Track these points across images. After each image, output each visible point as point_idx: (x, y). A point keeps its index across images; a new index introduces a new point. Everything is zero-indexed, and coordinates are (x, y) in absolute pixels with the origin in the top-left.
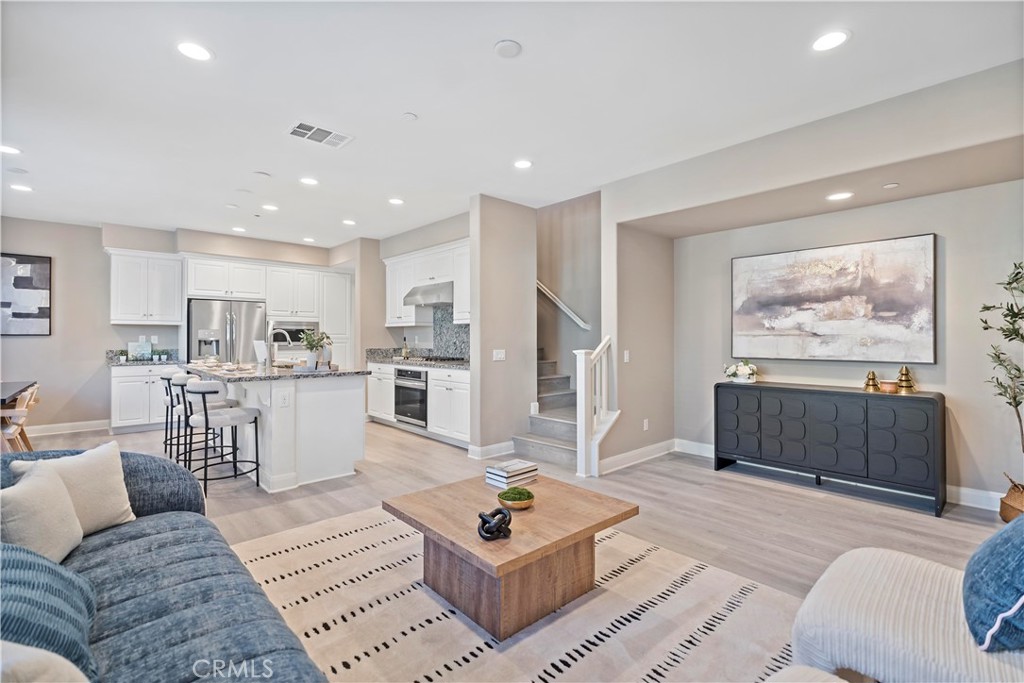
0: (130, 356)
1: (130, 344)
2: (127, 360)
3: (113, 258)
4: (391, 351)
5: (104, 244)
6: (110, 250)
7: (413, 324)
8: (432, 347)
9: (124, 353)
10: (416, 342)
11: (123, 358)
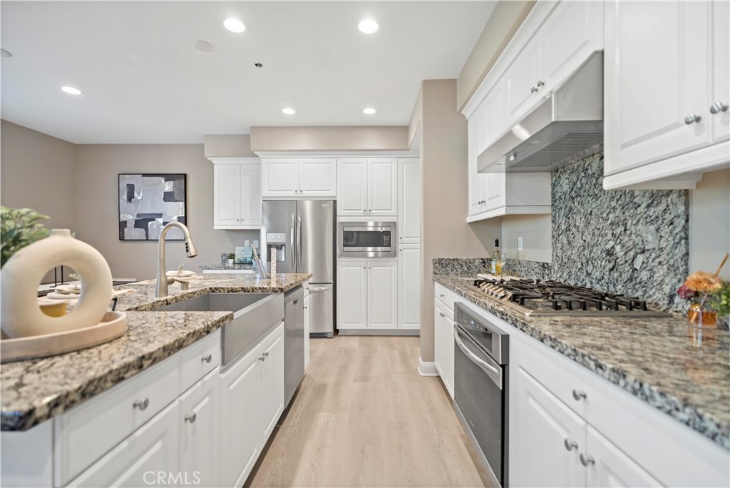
0: (236, 259)
1: (237, 248)
2: (234, 263)
3: (216, 167)
4: (477, 262)
5: (206, 155)
6: (214, 160)
7: (502, 212)
8: (548, 260)
9: (232, 256)
10: (520, 249)
11: (231, 261)
